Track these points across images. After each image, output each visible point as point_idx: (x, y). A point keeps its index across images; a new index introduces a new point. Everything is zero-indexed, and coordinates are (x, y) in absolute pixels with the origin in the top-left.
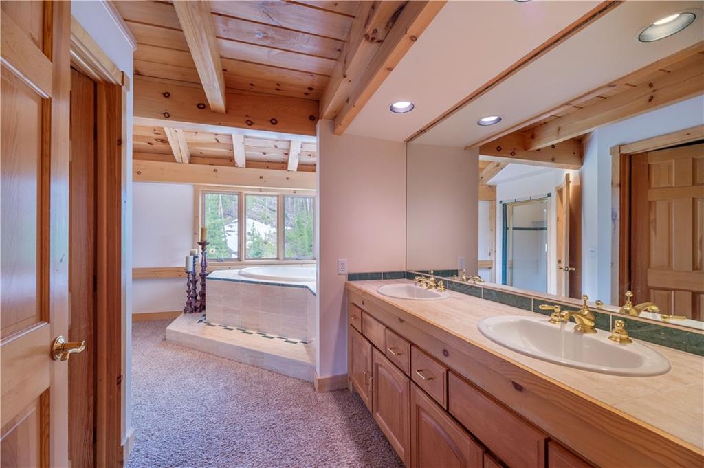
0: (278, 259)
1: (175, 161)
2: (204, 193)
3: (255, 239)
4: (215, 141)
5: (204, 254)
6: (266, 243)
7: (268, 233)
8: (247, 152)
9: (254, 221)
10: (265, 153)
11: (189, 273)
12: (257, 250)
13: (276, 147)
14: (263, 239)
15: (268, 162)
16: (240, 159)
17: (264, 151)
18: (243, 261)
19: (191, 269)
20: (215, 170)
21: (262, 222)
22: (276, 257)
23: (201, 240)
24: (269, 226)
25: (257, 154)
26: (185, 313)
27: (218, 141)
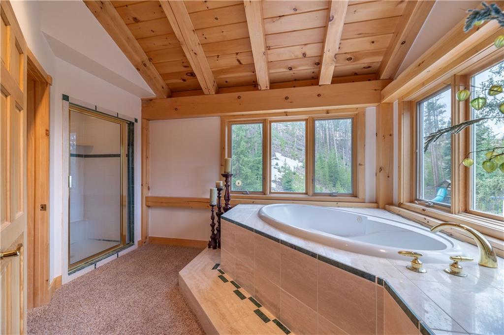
0: (306, 193)
1: (204, 94)
2: (231, 123)
3: (287, 171)
4: (237, 63)
5: (227, 186)
6: (294, 174)
7: (296, 167)
8: (272, 71)
9: (286, 158)
10: (291, 69)
11: (213, 206)
12: (288, 179)
13: (304, 55)
14: (293, 171)
15: (295, 80)
16: (263, 80)
17: (290, 64)
18: (269, 195)
19: (215, 202)
20: (239, 97)
21: (292, 159)
22: (304, 192)
23: (225, 172)
24: (297, 161)
25: (281, 72)
26: (209, 247)
27: (241, 63)
